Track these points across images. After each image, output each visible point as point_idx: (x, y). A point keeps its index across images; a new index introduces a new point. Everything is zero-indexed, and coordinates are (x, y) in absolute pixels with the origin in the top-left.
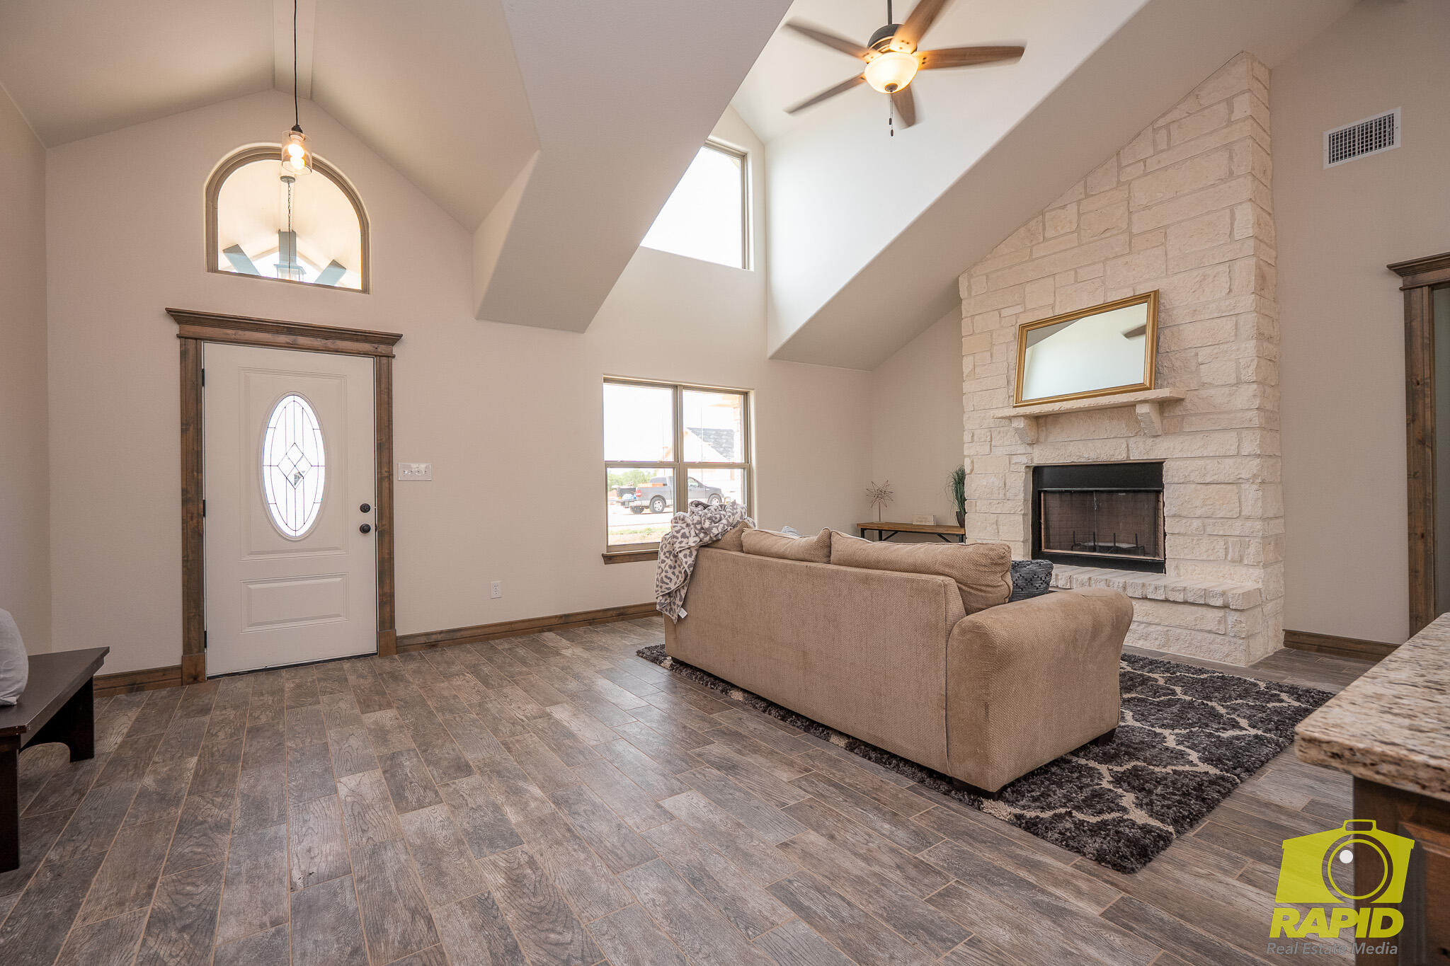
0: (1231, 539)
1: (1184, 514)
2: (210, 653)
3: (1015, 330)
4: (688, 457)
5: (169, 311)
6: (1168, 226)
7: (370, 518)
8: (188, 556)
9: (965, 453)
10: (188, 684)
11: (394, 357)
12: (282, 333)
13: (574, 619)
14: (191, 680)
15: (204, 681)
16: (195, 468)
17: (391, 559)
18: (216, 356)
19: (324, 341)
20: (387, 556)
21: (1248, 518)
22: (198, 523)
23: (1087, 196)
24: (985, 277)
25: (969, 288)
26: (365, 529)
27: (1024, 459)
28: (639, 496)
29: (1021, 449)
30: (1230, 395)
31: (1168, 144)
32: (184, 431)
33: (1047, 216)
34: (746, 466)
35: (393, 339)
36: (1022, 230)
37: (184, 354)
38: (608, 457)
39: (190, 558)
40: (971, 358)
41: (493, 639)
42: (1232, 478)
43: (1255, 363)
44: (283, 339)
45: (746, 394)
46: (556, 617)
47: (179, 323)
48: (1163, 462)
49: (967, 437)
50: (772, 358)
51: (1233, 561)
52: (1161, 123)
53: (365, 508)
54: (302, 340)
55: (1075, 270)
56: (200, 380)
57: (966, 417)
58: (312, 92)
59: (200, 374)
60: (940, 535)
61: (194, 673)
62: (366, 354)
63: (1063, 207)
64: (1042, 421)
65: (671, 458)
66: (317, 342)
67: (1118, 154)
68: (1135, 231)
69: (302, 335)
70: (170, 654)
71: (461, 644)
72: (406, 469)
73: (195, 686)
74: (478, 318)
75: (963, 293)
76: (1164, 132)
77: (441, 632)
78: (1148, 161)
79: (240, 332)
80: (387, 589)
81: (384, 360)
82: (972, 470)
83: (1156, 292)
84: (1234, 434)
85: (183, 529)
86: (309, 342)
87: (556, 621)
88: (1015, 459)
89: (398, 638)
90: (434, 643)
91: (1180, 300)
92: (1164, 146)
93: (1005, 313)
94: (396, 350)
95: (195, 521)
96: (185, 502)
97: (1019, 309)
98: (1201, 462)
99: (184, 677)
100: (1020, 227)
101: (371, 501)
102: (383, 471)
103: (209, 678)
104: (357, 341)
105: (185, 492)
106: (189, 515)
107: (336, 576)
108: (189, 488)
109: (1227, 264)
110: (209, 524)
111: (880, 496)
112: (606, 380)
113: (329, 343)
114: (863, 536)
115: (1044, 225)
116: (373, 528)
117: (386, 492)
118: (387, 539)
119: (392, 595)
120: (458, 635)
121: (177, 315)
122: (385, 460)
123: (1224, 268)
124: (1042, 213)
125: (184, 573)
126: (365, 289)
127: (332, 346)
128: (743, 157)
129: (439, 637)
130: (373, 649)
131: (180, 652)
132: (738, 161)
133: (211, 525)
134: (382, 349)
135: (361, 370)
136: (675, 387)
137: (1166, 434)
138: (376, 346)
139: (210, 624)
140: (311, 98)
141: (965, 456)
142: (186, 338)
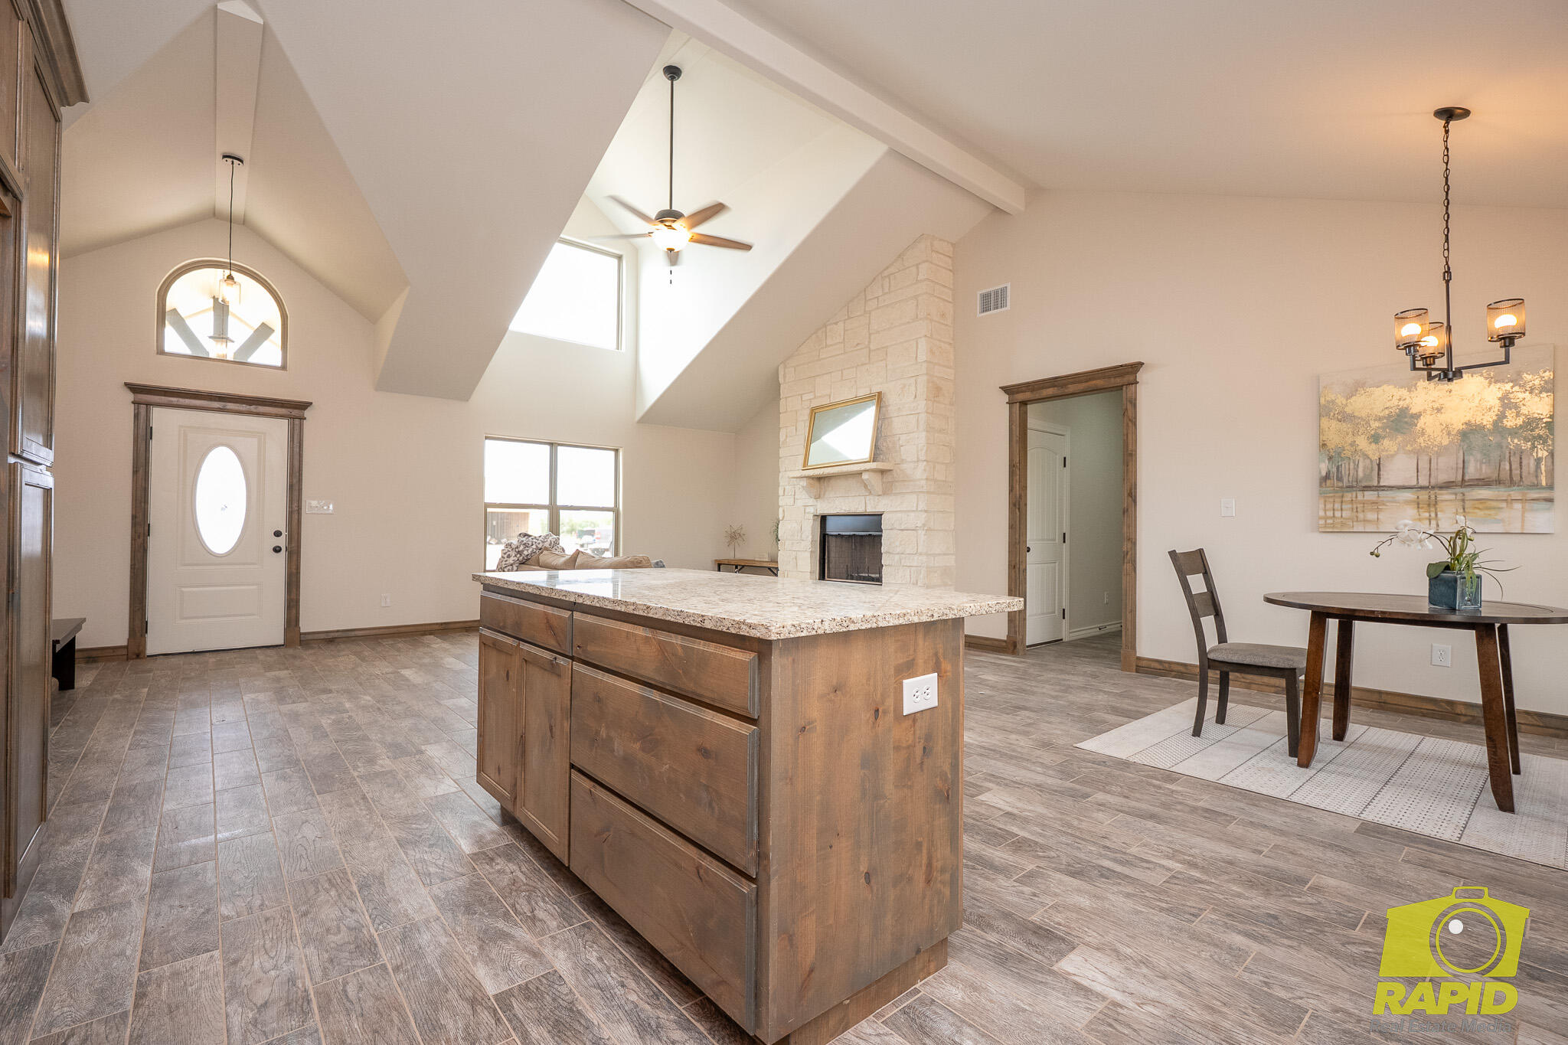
0: (912, 568)
1: (891, 551)
2: (149, 637)
3: (808, 412)
4: (560, 502)
5: (126, 384)
6: (887, 347)
7: (281, 542)
8: (135, 565)
9: (780, 504)
10: (133, 659)
11: (305, 419)
12: (215, 401)
13: (452, 626)
14: (135, 657)
15: (144, 658)
16: (143, 500)
17: (298, 573)
18: (161, 418)
19: (248, 407)
20: (294, 571)
21: (921, 554)
22: (144, 540)
23: (849, 318)
24: (793, 369)
25: (785, 377)
26: (277, 550)
27: (811, 510)
28: (597, 538)
29: (811, 501)
30: (914, 468)
31: (889, 289)
32: (135, 472)
33: (828, 327)
34: (615, 510)
35: (304, 406)
36: (814, 336)
37: (136, 416)
38: (487, 500)
39: (137, 566)
40: (785, 430)
41: (382, 639)
42: (913, 527)
43: (925, 448)
44: (216, 405)
45: (616, 451)
46: (437, 624)
47: (134, 393)
48: (881, 515)
49: (781, 492)
50: (640, 421)
51: (914, 584)
52: (886, 273)
53: (278, 534)
54: (230, 406)
55: (842, 370)
56: (149, 435)
57: (781, 475)
58: (244, 221)
59: (149, 430)
60: (769, 569)
61: (137, 652)
62: (282, 416)
63: (836, 323)
64: (822, 481)
65: (547, 502)
66: (244, 407)
67: (865, 291)
68: (872, 347)
69: (230, 402)
70: (119, 636)
71: (353, 641)
72: (310, 504)
73: (138, 660)
74: (376, 390)
75: (781, 380)
76: (887, 280)
77: (338, 631)
78: (880, 299)
79: (181, 400)
80: (293, 596)
81: (297, 421)
82: (784, 517)
83: (880, 393)
84: (915, 496)
85: (132, 544)
86: (237, 408)
87: (437, 627)
88: (808, 510)
89: (301, 634)
90: (332, 640)
91: (892, 399)
92: (887, 290)
93: (805, 397)
94: (307, 413)
95: (141, 539)
96: (134, 524)
97: (811, 396)
98: (899, 515)
99: (129, 654)
100: (812, 334)
101: (283, 529)
102: (294, 506)
103: (148, 656)
104: (275, 406)
105: (134, 517)
106: (137, 535)
107: (253, 585)
108: (137, 515)
109: (914, 378)
110: (152, 542)
111: (734, 537)
112: (486, 438)
113: (252, 408)
114: (719, 570)
115: (826, 335)
116: (284, 549)
117: (295, 522)
118: (294, 558)
119: (298, 601)
120: (353, 634)
121: (134, 388)
122: (295, 498)
123: (913, 380)
124: (825, 326)
125: (131, 577)
126: (284, 367)
127: (255, 411)
128: (620, 258)
129: (336, 635)
130: (282, 642)
131: (127, 636)
132: (615, 261)
133: (154, 543)
134: (295, 412)
135: (278, 429)
136: (551, 444)
137: (884, 494)
138: (291, 410)
139: (151, 615)
140: (244, 224)
141: (779, 507)
142: (138, 404)
